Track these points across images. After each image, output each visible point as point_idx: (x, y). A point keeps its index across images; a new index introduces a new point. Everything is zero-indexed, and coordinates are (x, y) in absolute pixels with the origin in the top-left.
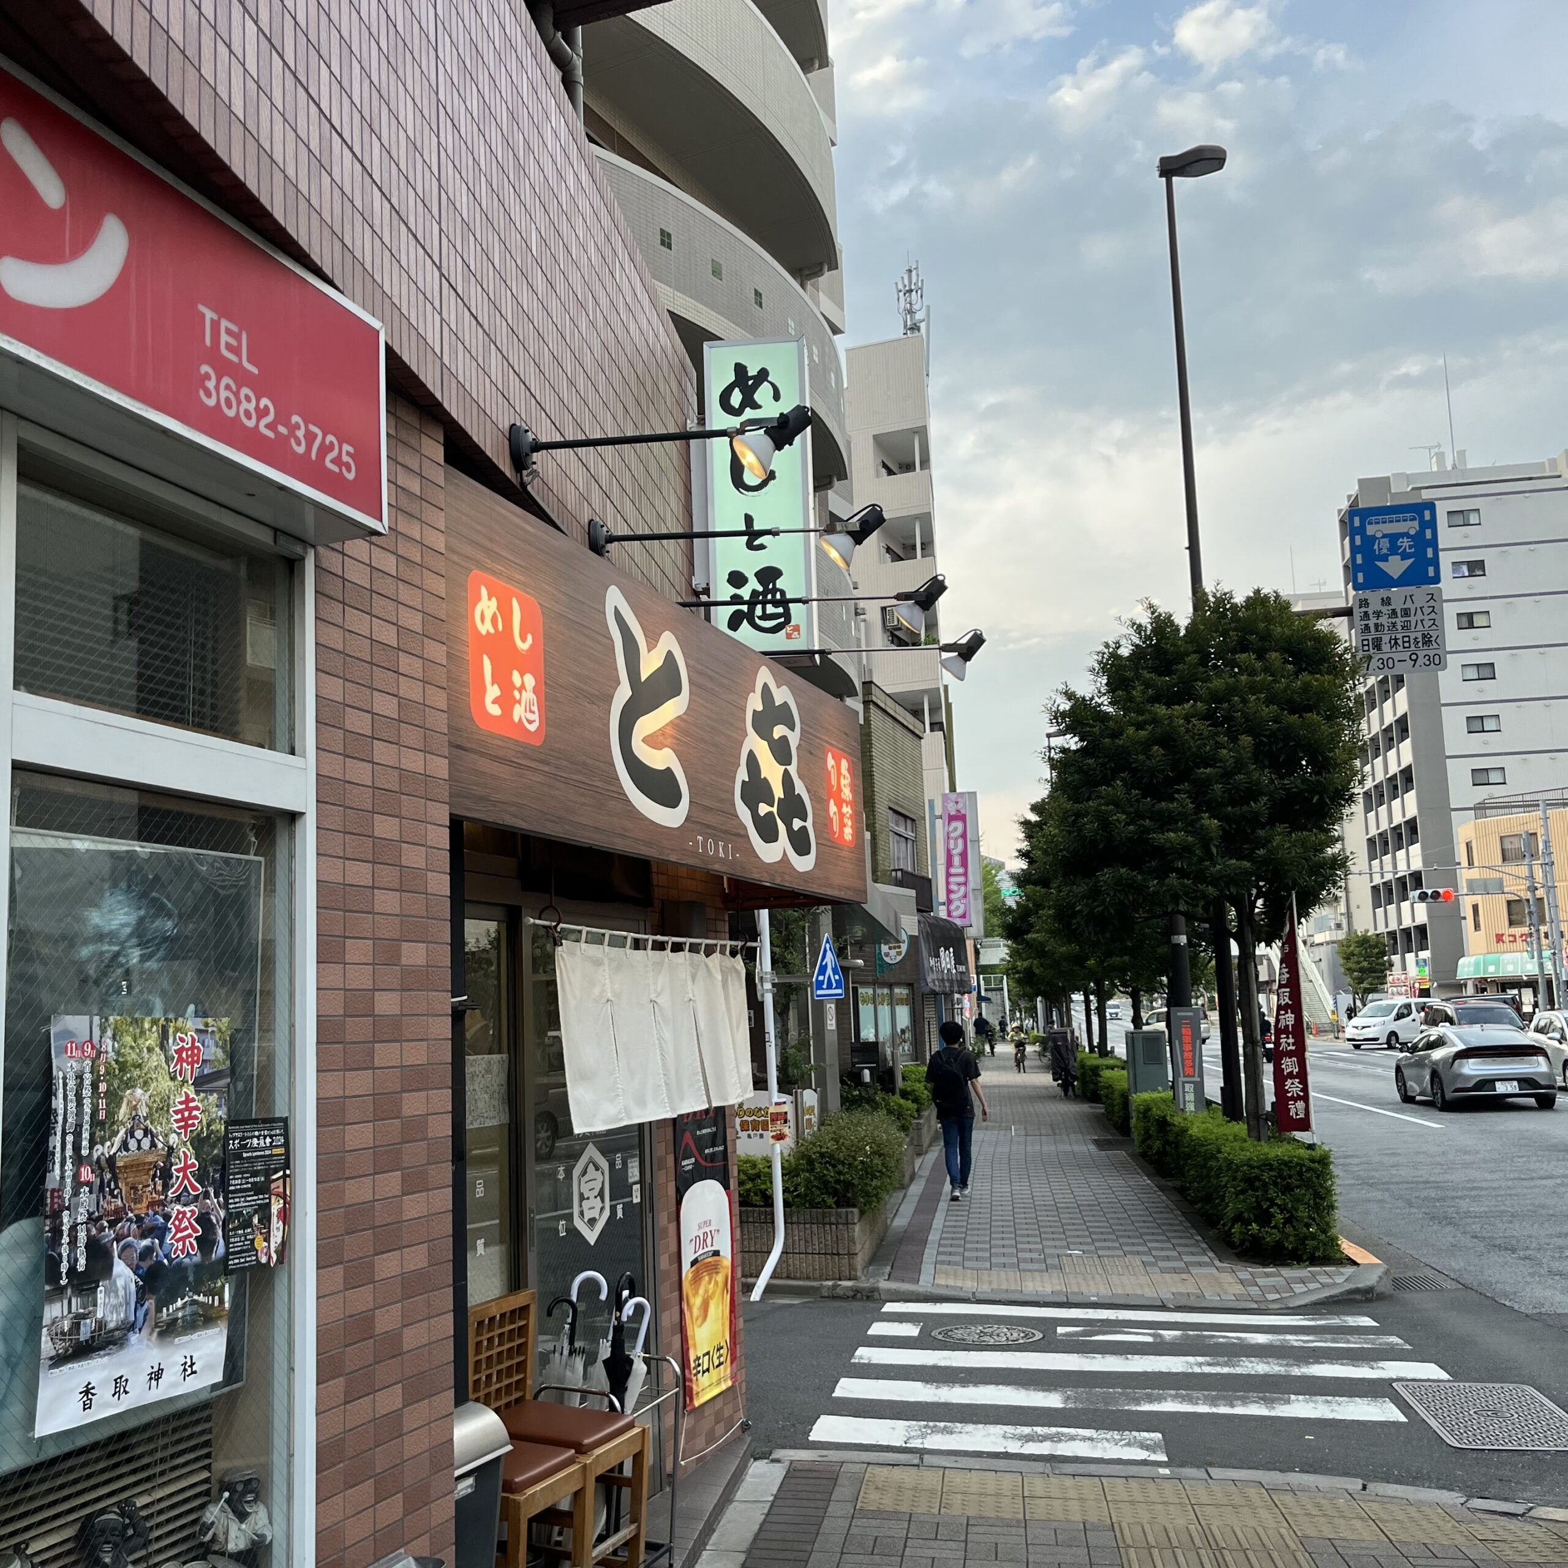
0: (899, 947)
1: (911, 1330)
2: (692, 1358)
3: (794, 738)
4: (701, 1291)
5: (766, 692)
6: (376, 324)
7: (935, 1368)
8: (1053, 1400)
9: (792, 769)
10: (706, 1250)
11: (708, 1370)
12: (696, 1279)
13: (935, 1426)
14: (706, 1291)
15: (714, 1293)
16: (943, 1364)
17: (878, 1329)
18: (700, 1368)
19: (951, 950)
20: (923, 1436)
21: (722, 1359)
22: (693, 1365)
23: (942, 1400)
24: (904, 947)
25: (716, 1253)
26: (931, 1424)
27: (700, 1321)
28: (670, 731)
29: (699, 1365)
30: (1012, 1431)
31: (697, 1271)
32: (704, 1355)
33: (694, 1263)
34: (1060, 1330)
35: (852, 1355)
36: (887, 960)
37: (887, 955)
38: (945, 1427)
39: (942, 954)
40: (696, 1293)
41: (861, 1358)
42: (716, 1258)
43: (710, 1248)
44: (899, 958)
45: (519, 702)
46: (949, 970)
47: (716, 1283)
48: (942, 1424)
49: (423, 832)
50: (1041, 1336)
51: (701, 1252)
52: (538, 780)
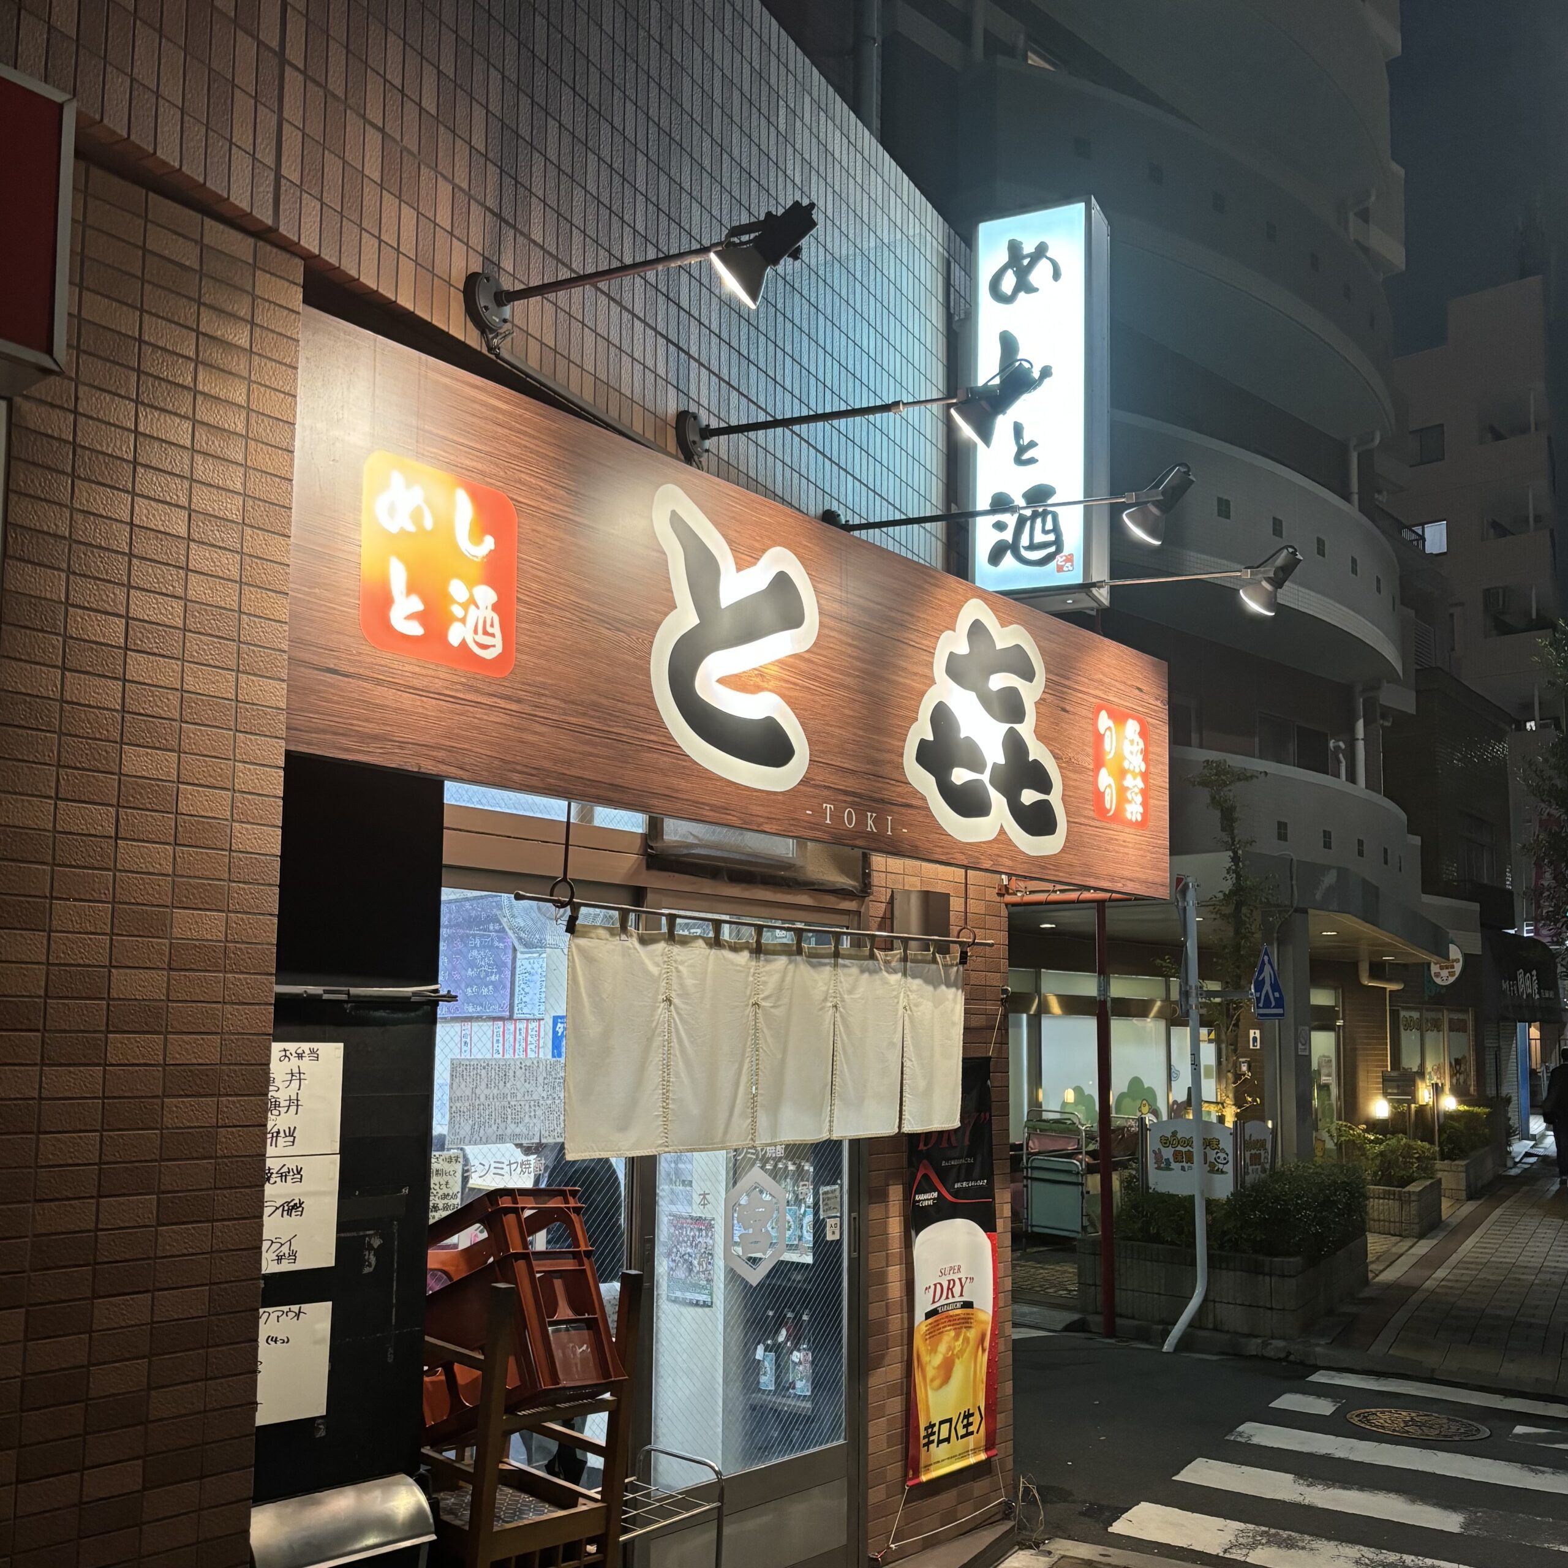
0: (1453, 967)
1: (1324, 1407)
2: (923, 1425)
3: (1030, 693)
4: (942, 1348)
5: (977, 629)
6: (57, 96)
7: (1327, 1459)
8: (1450, 1522)
9: (1026, 729)
10: (951, 1300)
11: (948, 1440)
12: (934, 1334)
13: (1275, 1535)
14: (950, 1348)
15: (962, 1352)
16: (1339, 1454)
17: (1288, 1402)
18: (935, 1438)
19: (1534, 972)
20: (1253, 1546)
21: (971, 1429)
22: (923, 1433)
23: (1306, 1502)
24: (1458, 968)
25: (968, 1305)
26: (1273, 1531)
27: (937, 1383)
28: (774, 671)
29: (933, 1434)
30: (1371, 1556)
31: (936, 1324)
32: (941, 1423)
33: (929, 1315)
34: (1519, 1429)
35: (1232, 1429)
36: (1438, 981)
37: (1437, 975)
38: (1289, 1538)
39: (1520, 977)
40: (934, 1350)
41: (1240, 1434)
42: (968, 1310)
43: (957, 1299)
44: (1452, 979)
45: (463, 621)
46: (1528, 995)
47: (966, 1340)
48: (1285, 1534)
49: (230, 773)
50: (1488, 1433)
51: (943, 1302)
52: (498, 720)
